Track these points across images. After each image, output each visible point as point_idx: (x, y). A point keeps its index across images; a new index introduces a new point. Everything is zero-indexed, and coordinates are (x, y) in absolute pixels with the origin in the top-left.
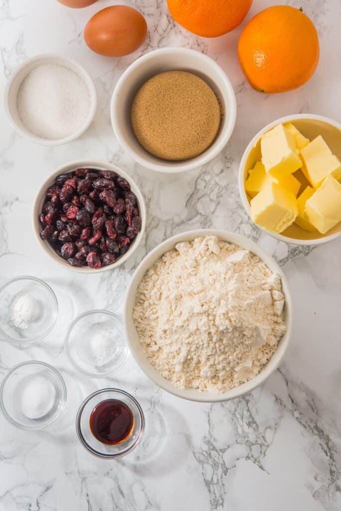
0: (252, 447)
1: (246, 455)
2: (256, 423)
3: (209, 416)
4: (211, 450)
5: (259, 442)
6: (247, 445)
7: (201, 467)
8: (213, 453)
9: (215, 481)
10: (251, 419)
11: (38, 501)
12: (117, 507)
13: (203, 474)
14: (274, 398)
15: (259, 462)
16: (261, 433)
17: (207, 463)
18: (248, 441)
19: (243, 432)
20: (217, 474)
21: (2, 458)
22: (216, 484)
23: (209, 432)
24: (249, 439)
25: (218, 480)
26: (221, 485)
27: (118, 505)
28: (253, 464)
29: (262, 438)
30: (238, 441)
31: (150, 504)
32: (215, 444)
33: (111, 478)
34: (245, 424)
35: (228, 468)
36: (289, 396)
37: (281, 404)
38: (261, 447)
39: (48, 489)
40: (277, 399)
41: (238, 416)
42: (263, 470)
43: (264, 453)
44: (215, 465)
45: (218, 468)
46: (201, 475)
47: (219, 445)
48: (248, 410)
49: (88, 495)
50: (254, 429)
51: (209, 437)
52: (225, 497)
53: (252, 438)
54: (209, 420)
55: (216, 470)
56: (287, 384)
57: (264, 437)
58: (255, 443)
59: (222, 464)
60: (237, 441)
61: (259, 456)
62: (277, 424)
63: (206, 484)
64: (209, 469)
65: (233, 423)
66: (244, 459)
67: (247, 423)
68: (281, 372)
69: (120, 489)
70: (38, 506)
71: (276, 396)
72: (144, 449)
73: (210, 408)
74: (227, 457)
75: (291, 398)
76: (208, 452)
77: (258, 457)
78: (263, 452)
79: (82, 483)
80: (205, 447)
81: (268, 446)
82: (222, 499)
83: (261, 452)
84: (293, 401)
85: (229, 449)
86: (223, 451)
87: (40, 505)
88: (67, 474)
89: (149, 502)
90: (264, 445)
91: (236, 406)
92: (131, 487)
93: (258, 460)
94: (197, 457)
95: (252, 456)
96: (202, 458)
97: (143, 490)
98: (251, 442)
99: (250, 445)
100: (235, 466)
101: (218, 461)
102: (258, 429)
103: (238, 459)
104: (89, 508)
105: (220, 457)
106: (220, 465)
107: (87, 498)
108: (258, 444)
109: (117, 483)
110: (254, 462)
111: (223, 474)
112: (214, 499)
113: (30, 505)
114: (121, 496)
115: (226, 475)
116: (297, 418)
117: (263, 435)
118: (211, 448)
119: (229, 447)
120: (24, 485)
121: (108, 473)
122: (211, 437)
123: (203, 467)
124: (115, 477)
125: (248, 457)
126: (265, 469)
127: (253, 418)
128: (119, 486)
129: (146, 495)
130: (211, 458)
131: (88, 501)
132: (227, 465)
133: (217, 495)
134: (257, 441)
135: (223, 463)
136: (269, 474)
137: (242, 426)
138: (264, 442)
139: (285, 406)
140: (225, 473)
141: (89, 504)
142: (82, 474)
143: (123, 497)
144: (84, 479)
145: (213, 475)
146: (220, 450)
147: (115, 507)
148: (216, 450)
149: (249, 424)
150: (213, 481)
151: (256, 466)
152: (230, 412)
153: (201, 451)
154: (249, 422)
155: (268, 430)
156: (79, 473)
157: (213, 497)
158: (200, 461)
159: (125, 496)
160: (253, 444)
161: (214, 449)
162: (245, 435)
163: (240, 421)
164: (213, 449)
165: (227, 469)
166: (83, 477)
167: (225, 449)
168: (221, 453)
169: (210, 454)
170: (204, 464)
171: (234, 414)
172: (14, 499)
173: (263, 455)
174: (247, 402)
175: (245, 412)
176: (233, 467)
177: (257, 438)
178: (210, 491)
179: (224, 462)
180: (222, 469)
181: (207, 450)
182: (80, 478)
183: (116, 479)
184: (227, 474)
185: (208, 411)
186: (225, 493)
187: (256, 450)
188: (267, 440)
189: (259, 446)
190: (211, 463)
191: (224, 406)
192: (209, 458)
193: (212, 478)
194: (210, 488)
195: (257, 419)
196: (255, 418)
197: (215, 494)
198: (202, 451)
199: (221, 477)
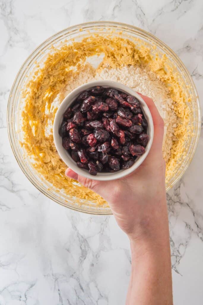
2: (172, 241)
5: (175, 254)
11: (26, 294)
12: (79, 298)
14: (185, 225)
16: (176, 248)
21: (1, 265)
27: (80, 297)
29: (177, 251)
31: (101, 296)
33: (75, 278)
36: (195, 223)
37: (190, 228)
38: (176, 257)
39: (32, 286)
40: (187, 225)
42: (178, 273)
43: (179, 262)
49: (59, 290)
56: (194, 214)
57: (178, 251)
62: (187, 242)
68: (189, 207)
69: (81, 286)
70: (26, 298)
71: (186, 223)
72: (97, 258)
75: (197, 224)
77: (174, 264)
78: (177, 261)
79: (55, 282)
81: (181, 257)
84: (198, 226)
87: (27, 297)
88: (45, 276)
89: (100, 294)
90: (179, 256)
92: (88, 285)
93: (174, 266)
97: (96, 287)
102: (174, 245)
104: (60, 298)
107: (59, 292)
108: (174, 255)
109: (79, 282)
113: (21, 297)
114: (81, 290)
116: (201, 238)
117: (178, 249)
120: (16, 283)
121: (73, 275)
124: (77, 278)
126: (180, 272)
128: (80, 284)
131: (59, 294)
136: (182, 276)
138: (178, 254)
139: (193, 230)
141: (60, 296)
142: (55, 276)
144: (56, 280)
147: (77, 298)
155: (181, 246)
156: (53, 275)
159: (84, 290)
166: (56, 278)
172: (10, 293)
173: (177, 263)
177: (174, 251)
182: (54, 278)
183: (78, 279)
187: (173, 260)
188: (180, 252)
189: (175, 257)
195: (174, 239)
196: (172, 238)
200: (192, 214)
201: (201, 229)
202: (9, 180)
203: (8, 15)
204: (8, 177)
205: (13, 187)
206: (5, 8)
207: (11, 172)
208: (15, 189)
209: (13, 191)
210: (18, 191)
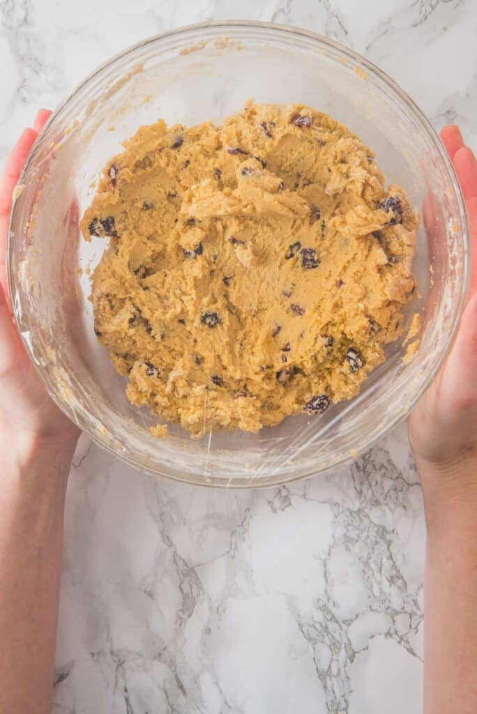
0: (395, 618)
1: (386, 631)
2: (402, 577)
3: (325, 566)
4: (328, 620)
5: (408, 609)
6: (387, 614)
7: (311, 648)
8: (332, 626)
9: (334, 671)
10: (394, 572)
12: (173, 710)
13: (314, 659)
15: (407, 642)
16: (411, 595)
17: (322, 642)
18: (389, 607)
19: (381, 592)
20: (338, 661)
22: (336, 677)
23: (326, 592)
24: (391, 605)
25: (339, 670)
26: (345, 680)
27: (175, 707)
28: (399, 646)
29: (413, 603)
30: (373, 608)
31: (227, 706)
32: (334, 611)
33: (165, 662)
34: (384, 579)
35: (355, 650)
38: (410, 616)
39: (60, 678)
41: (373, 566)
42: (414, 654)
43: (416, 627)
44: (335, 646)
45: (340, 649)
46: (312, 661)
47: (341, 613)
48: (390, 557)
49: (126, 690)
50: (399, 588)
51: (324, 599)
52: (351, 699)
53: (396, 602)
54: (325, 573)
55: (336, 653)
57: (415, 602)
58: (400, 610)
59: (345, 644)
60: (370, 607)
61: (407, 633)
63: (319, 675)
64: (325, 653)
65: (366, 577)
66: (383, 636)
67: (387, 578)
69: (178, 681)
72: (220, 615)
73: (327, 552)
74: (355, 633)
76: (324, 625)
77: (405, 634)
78: (413, 626)
79: (117, 669)
80: (319, 616)
82: (346, 701)
83: (411, 626)
85: (358, 619)
86: (348, 622)
88: (93, 654)
89: (226, 702)
90: (416, 615)
91: (370, 551)
92: (195, 679)
93: (405, 639)
94: (305, 632)
95: (396, 632)
96: (313, 634)
97: (217, 684)
98: (394, 610)
99: (393, 614)
100: (367, 648)
101: (340, 640)
102: (406, 589)
103: (373, 636)
104: (128, 710)
105: (343, 633)
106: (343, 645)
107: (125, 693)
108: (405, 612)
109: (174, 671)
110: (399, 642)
111: (348, 660)
112: (332, 702)
114: (180, 691)
115: (352, 662)
117: (414, 598)
118: (329, 618)
119: (357, 616)
121: (160, 655)
122: (329, 599)
123: (314, 648)
124: (171, 661)
125: (388, 634)
126: (418, 654)
127: (398, 571)
128: (176, 676)
129: (221, 691)
130: (328, 633)
131: (127, 699)
132: (355, 646)
133: (338, 694)
134: (404, 608)
135: (347, 642)
137: (380, 583)
138: (415, 610)
140: (352, 658)
141: (127, 703)
142: (117, 656)
143: (184, 693)
144: (120, 664)
145: (331, 662)
146: (344, 622)
147: (170, 710)
148: (337, 622)
149: (391, 581)
150: (331, 672)
151: (401, 649)
152: (360, 559)
153: (312, 623)
154: (392, 577)
156: (112, 653)
157: (331, 698)
158: (310, 639)
159: (187, 691)
160: (397, 613)
161: (333, 618)
162: (384, 598)
163: (377, 575)
164: (331, 620)
165: (354, 652)
166: (119, 661)
167: (352, 620)
168: (344, 626)
169: (326, 628)
170: (316, 643)
171: (367, 564)
173: (413, 631)
174: (389, 543)
175: (385, 560)
176: (364, 649)
177: (404, 602)
178: (325, 687)
179: (349, 641)
180: (347, 653)
181: (322, 621)
182: (114, 661)
183: (172, 665)
184: (355, 660)
185: (323, 557)
186: (351, 692)
187: (401, 623)
189: (408, 616)
190: (328, 642)
191: (349, 550)
192: (325, 634)
193: (330, 667)
194: (326, 683)
195: (405, 572)
196: (401, 572)
197: (334, 692)
198: (314, 621)
199: (345, 666)
203: (20, 26)
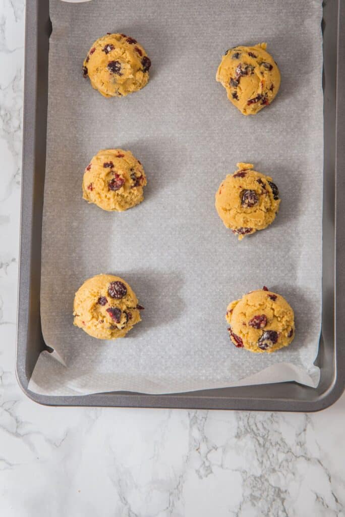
200: (327, 478)
201: (341, 505)
202: (11, 414)
204: (9, 409)
205: (17, 427)
206: (10, 119)
207: (16, 402)
208: (22, 432)
209: (17, 435)
210: (27, 434)
